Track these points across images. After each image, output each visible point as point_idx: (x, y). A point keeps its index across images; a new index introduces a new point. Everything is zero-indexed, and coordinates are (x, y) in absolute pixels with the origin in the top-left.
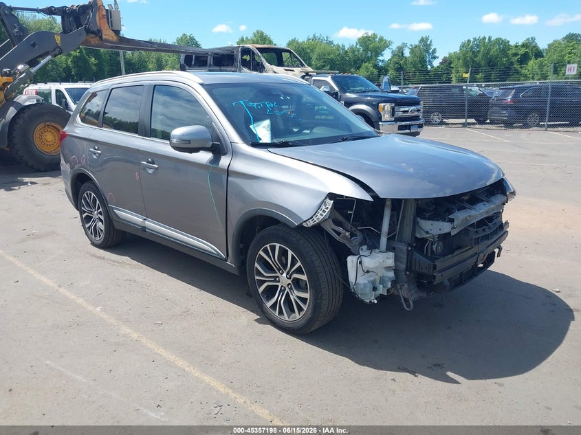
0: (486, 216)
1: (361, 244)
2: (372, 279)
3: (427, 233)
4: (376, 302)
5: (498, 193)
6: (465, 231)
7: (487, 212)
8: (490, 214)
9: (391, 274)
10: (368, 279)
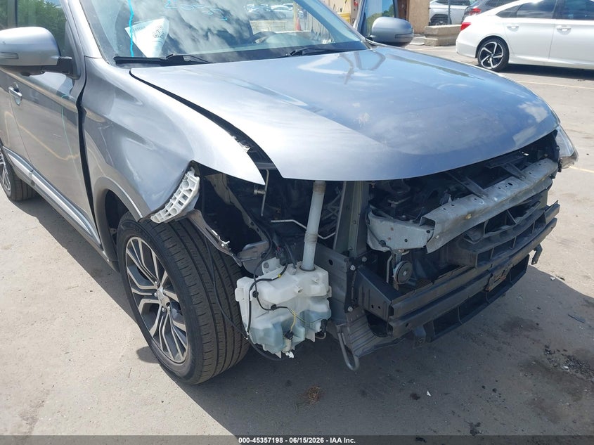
0: (511, 206)
1: (264, 256)
2: (282, 318)
3: (383, 244)
4: (291, 355)
5: (542, 159)
6: (462, 240)
7: (514, 199)
8: (520, 202)
9: (323, 308)
10: (275, 320)
